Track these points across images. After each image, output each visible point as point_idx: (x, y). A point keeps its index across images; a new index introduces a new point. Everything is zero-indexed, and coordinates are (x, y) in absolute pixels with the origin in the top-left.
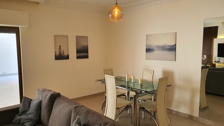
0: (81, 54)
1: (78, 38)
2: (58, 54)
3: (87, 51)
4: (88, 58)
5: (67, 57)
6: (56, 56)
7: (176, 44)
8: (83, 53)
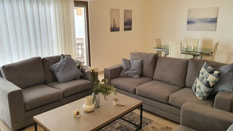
0: (127, 27)
1: (126, 11)
2: (113, 26)
3: (130, 24)
4: (131, 30)
5: (118, 30)
6: (111, 28)
7: (217, 18)
8: (128, 25)
